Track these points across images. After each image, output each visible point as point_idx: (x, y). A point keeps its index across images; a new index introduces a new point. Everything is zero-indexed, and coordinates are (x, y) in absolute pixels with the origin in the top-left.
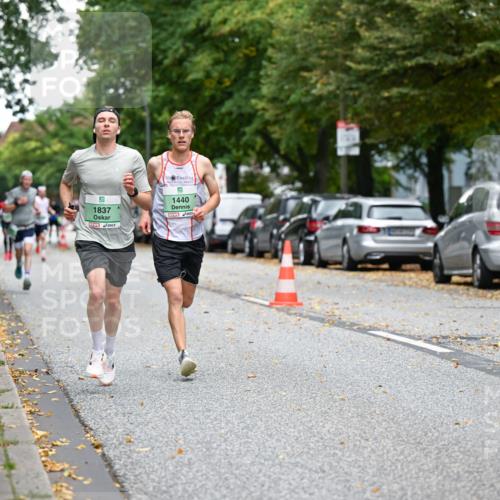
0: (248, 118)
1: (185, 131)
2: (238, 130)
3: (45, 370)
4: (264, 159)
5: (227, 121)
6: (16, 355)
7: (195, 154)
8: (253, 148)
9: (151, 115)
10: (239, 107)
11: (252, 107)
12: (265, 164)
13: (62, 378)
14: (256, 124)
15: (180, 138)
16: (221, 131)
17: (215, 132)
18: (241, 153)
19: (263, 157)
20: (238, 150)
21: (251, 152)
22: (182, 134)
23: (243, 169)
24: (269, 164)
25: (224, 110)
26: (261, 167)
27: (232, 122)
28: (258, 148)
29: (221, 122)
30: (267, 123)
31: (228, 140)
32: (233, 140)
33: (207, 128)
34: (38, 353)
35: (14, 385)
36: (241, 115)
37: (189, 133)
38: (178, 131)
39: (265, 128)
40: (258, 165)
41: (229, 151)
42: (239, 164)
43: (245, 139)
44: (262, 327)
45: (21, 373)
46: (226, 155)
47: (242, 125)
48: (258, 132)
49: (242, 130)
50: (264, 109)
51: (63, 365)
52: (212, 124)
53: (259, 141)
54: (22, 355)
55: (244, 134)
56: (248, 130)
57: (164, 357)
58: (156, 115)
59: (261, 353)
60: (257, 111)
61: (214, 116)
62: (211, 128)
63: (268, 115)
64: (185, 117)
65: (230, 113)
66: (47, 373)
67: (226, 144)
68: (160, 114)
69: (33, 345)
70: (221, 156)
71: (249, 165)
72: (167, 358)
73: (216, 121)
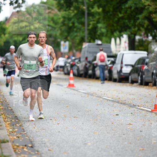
0: (140, 10)
1: (43, 37)
2: (135, 16)
3: (30, 145)
4: (149, 32)
5: (128, 12)
6: (15, 137)
7: (47, 45)
8: (143, 26)
9: (88, 8)
10: (135, 4)
11: (142, 4)
12: (149, 35)
13: (40, 150)
14: (145, 13)
15: (42, 40)
16: (126, 17)
17: (122, 18)
18: (136, 29)
19: (148, 31)
20: (135, 28)
21: (141, 28)
22: (42, 39)
23: (137, 38)
24: (151, 35)
25: (127, 6)
26: (147, 37)
27: (132, 12)
28: (145, 26)
29: (126, 12)
30: (151, 13)
31: (129, 22)
32: (132, 22)
33: (118, 15)
34: (27, 136)
35: (14, 153)
36: (136, 8)
37: (45, 38)
38: (41, 37)
39: (150, 15)
40: (145, 35)
41: (130, 28)
42: (135, 35)
43: (138, 21)
44: (147, 123)
45: (18, 146)
46: (128, 30)
47: (137, 14)
48: (146, 18)
49: (137, 16)
50: (149, 5)
51: (40, 142)
52: (121, 13)
53: (146, 22)
54: (18, 137)
55: (138, 19)
56: (140, 16)
57: (94, 139)
58: (90, 9)
59: (146, 137)
60: (145, 6)
61: (122, 9)
62: (120, 15)
63: (151, 9)
64: (44, 33)
65: (130, 7)
66: (32, 147)
67: (128, 23)
68: (93, 8)
69: (24, 132)
70: (126, 30)
71: (140, 35)
72: (96, 139)
73: (123, 12)
